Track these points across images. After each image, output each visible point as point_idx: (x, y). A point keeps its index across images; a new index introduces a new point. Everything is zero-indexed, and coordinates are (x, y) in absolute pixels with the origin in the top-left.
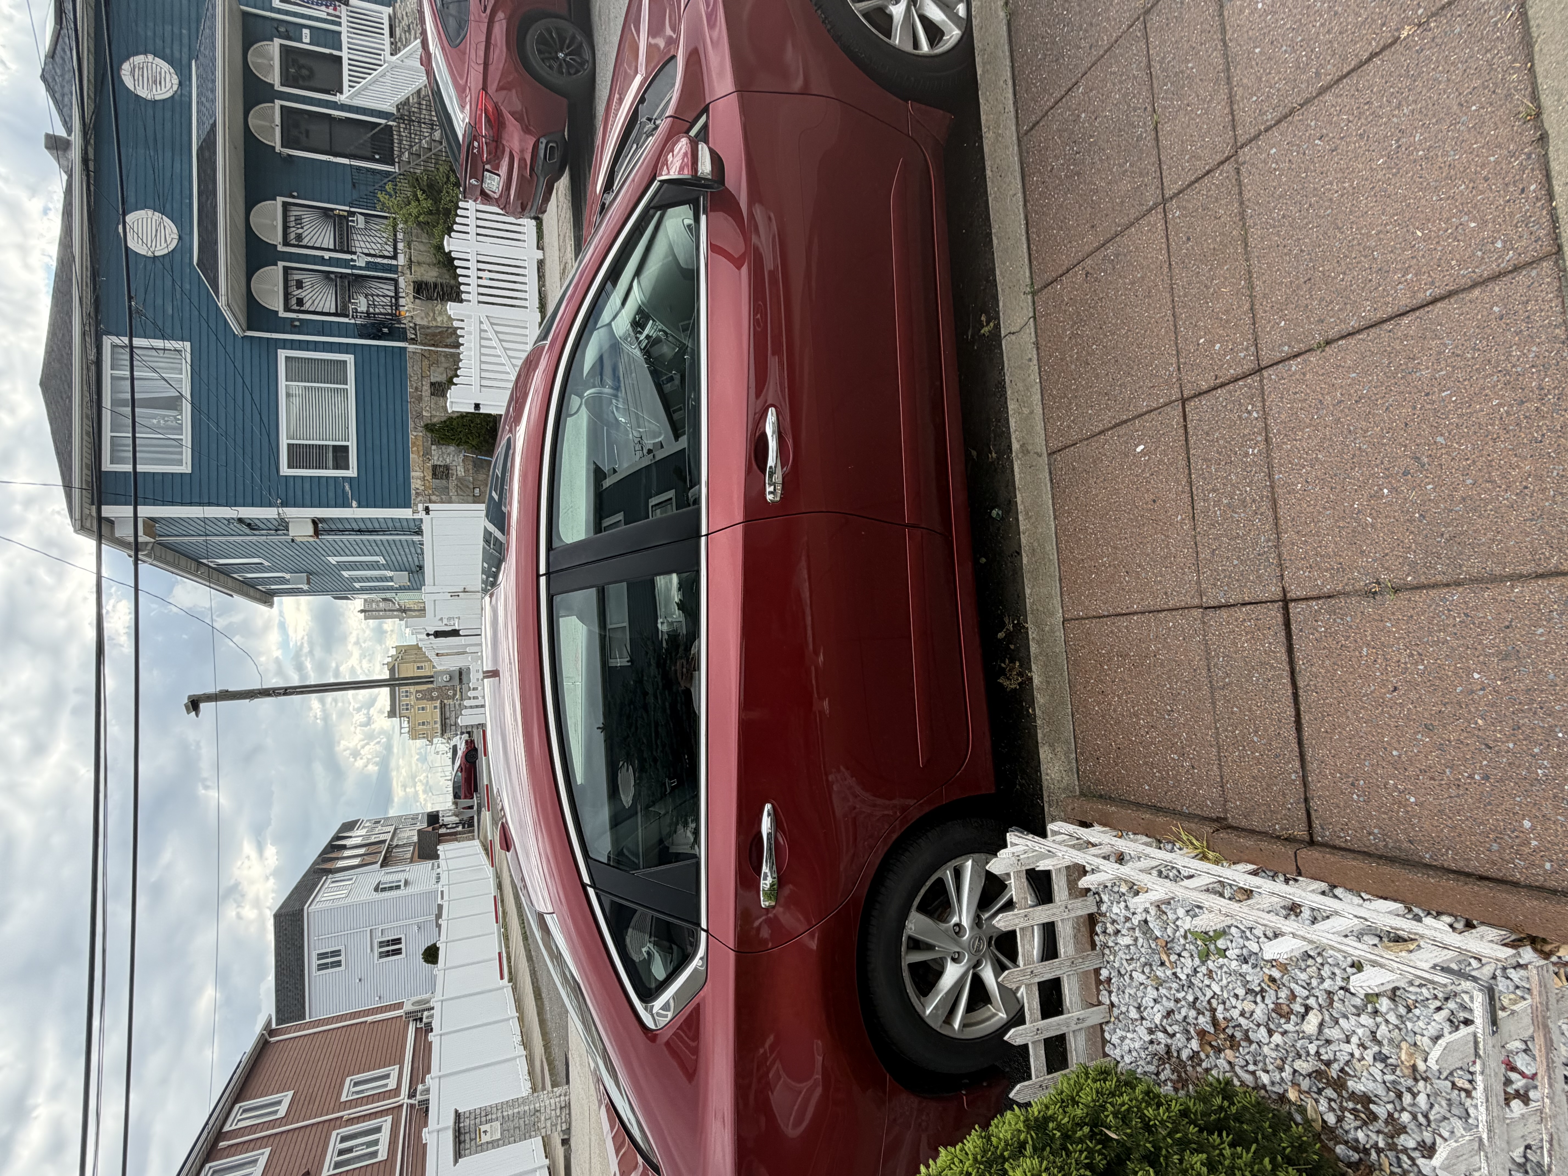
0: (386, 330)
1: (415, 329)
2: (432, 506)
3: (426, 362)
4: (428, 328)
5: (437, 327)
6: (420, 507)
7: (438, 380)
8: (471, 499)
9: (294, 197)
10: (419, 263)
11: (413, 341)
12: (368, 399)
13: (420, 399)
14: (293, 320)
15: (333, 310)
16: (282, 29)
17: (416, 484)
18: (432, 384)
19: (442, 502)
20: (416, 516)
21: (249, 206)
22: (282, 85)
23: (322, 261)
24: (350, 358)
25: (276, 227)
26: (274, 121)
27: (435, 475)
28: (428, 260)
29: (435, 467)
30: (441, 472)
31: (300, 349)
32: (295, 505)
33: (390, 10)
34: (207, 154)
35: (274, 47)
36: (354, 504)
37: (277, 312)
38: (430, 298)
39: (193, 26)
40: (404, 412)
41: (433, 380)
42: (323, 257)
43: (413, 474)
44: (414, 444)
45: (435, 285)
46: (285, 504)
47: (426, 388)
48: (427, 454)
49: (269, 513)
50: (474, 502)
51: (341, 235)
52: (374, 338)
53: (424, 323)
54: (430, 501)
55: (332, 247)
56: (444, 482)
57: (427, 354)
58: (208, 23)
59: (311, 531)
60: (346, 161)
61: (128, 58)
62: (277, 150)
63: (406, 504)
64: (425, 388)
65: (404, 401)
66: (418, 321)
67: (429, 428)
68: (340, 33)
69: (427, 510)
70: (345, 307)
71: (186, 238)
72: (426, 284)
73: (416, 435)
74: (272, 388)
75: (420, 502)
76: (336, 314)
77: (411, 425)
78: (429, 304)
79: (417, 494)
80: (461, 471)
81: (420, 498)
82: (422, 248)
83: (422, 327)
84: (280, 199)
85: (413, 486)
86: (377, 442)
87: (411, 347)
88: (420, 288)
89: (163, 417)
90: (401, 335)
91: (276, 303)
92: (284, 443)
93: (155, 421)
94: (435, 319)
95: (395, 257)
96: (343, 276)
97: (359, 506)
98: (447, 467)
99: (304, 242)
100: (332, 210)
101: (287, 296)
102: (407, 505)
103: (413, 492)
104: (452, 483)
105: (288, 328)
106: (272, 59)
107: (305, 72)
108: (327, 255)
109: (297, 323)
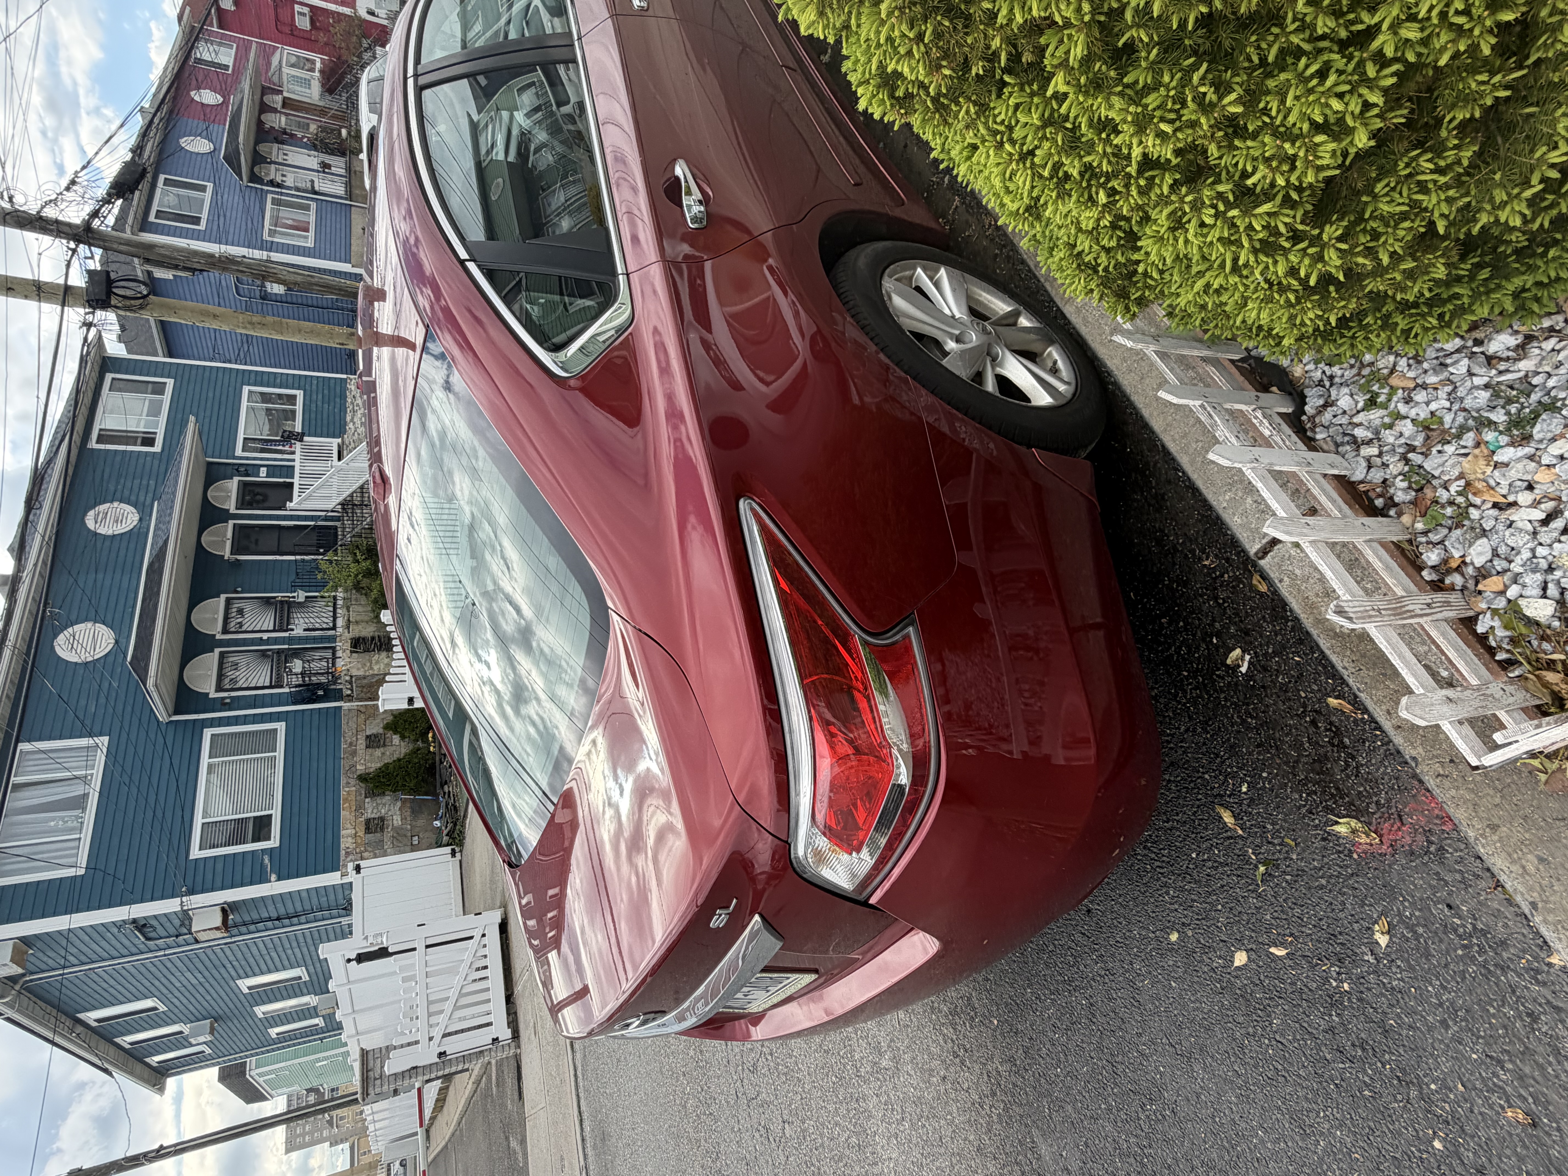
0: (321, 693)
1: (351, 683)
2: (363, 864)
3: (363, 717)
4: (365, 678)
5: (373, 675)
6: (351, 866)
7: (374, 731)
8: (408, 848)
9: (237, 592)
10: (357, 622)
11: (350, 698)
12: (297, 760)
13: (354, 753)
14: (224, 698)
15: (267, 684)
16: (242, 469)
17: (346, 842)
18: (367, 737)
19: (375, 857)
20: (346, 880)
21: (193, 604)
22: (237, 508)
23: (261, 641)
24: (281, 727)
25: (216, 619)
26: (225, 536)
27: (368, 830)
28: (366, 618)
29: (368, 822)
30: (374, 826)
31: (228, 725)
32: (203, 891)
33: (340, 440)
34: (156, 565)
35: (233, 484)
36: (273, 877)
37: (208, 694)
38: (367, 650)
39: (161, 477)
40: (336, 770)
41: (368, 733)
42: (261, 639)
43: (343, 832)
44: (346, 800)
45: (373, 638)
46: (192, 892)
47: (362, 743)
48: (360, 808)
49: (170, 906)
50: (412, 851)
51: (281, 617)
52: (308, 703)
53: (361, 673)
54: (362, 859)
55: (271, 628)
56: (378, 835)
57: (363, 710)
58: (173, 475)
59: (218, 921)
60: (292, 558)
61: (94, 507)
62: (226, 558)
63: (334, 866)
64: (360, 742)
65: (336, 758)
66: (354, 672)
67: (363, 778)
68: (293, 467)
69: (358, 869)
70: (279, 678)
71: (123, 641)
72: (364, 639)
73: (349, 789)
74: (193, 768)
75: (351, 861)
76: (271, 687)
77: (343, 781)
78: (366, 656)
79: (347, 854)
80: (397, 821)
81: (351, 857)
82: (361, 609)
83: (359, 678)
84: (223, 597)
85: (342, 846)
86: (305, 805)
87: (345, 705)
88: (357, 644)
89: (62, 818)
90: (338, 696)
91: (208, 687)
92: (198, 821)
93: (52, 824)
94: (372, 668)
95: (334, 628)
96: (279, 652)
97: (279, 879)
98: (382, 819)
99: (244, 628)
100: (275, 598)
101: (221, 676)
102: (335, 868)
103: (343, 853)
104: (388, 834)
105: (218, 706)
106: (231, 491)
107: (259, 497)
108: (265, 636)
109: (228, 701)
